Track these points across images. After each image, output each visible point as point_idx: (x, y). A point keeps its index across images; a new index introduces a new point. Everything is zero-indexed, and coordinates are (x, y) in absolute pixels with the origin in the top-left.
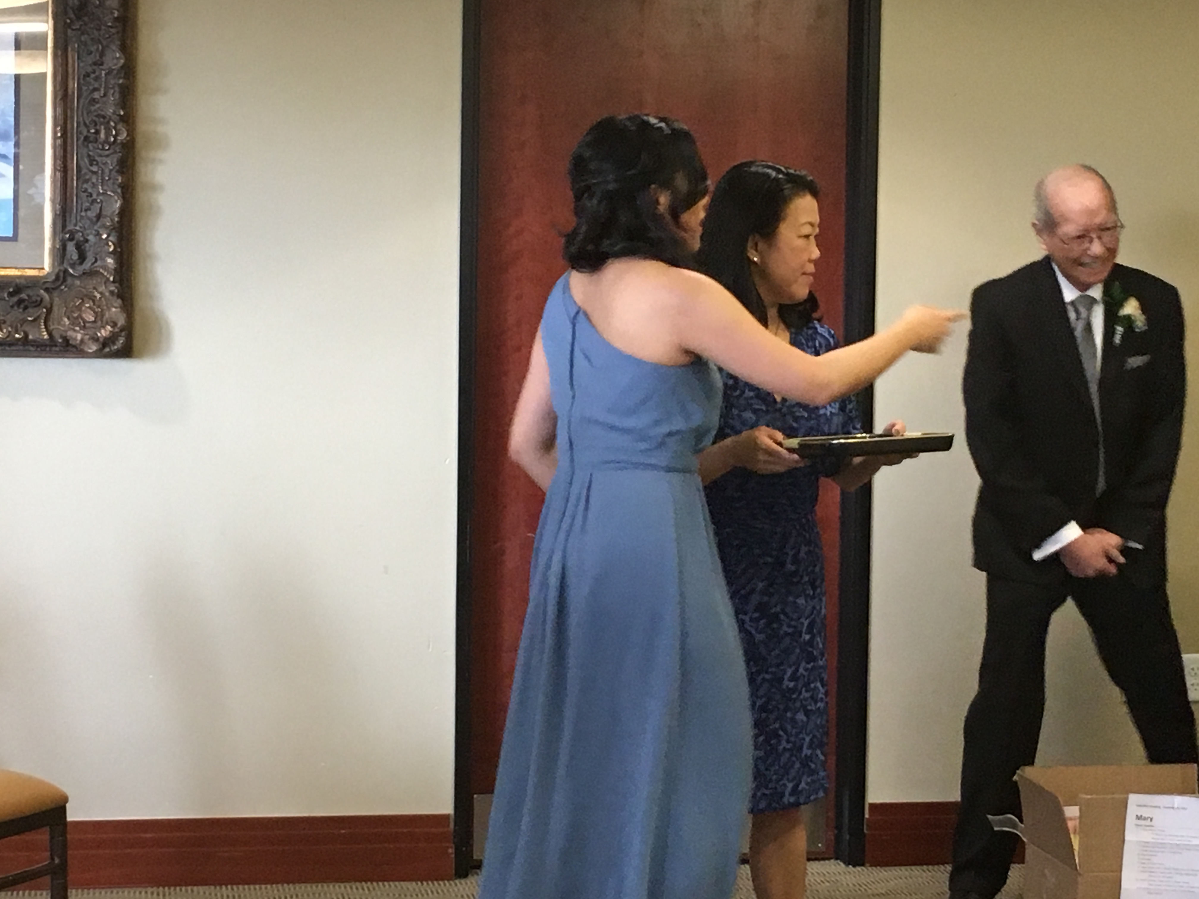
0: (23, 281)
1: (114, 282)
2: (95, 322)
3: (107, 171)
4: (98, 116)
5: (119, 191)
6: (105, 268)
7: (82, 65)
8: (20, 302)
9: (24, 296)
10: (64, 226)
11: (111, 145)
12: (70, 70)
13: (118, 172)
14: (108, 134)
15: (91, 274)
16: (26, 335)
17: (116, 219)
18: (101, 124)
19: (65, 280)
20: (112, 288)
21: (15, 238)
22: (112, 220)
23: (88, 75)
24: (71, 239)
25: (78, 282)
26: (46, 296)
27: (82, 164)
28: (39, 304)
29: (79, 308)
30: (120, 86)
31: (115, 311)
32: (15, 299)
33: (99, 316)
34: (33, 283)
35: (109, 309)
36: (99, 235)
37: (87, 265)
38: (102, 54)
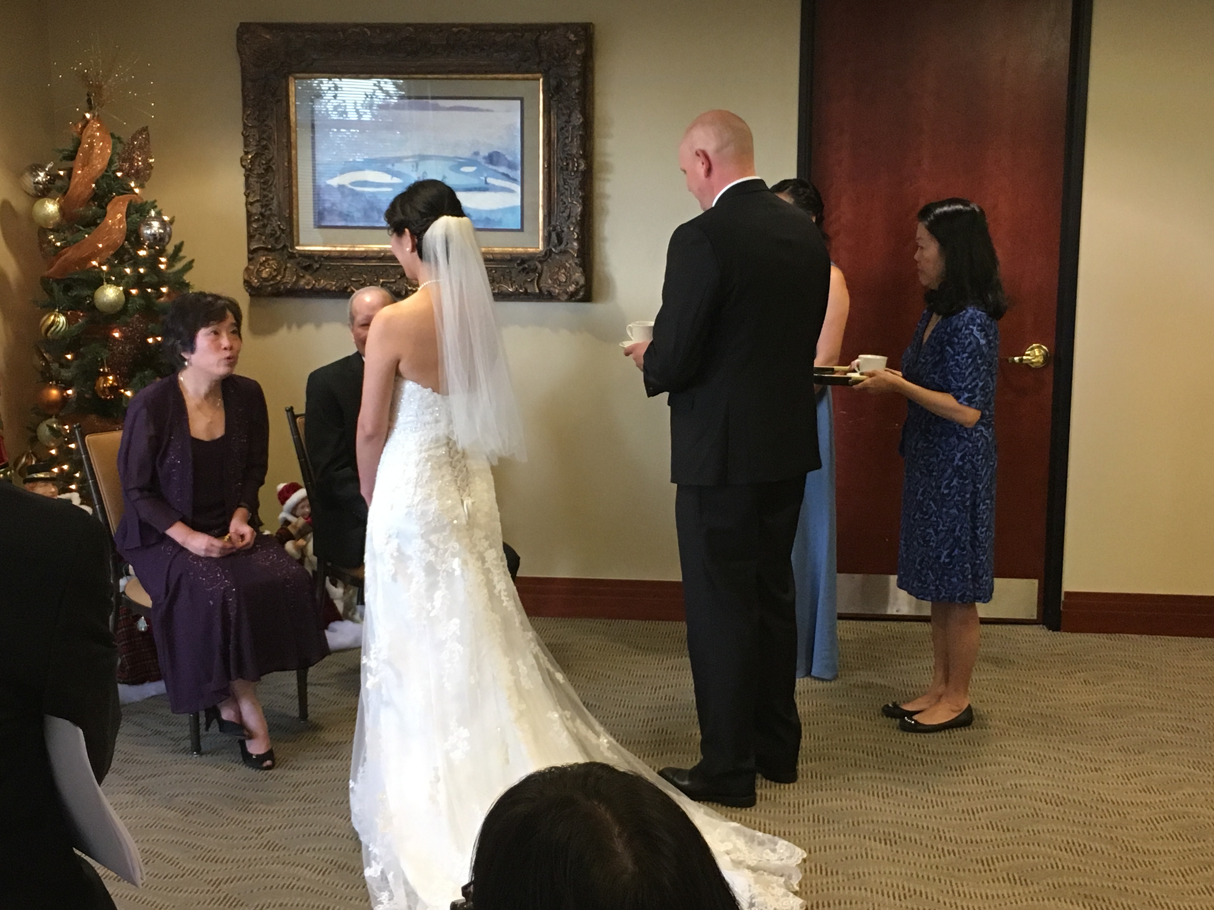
0: (526, 256)
1: (577, 257)
2: (566, 282)
3: (573, 188)
4: (568, 154)
5: (580, 201)
6: (573, 249)
7: (559, 122)
8: (524, 269)
9: (526, 266)
10: (550, 222)
11: (575, 172)
12: (552, 125)
13: (580, 189)
14: (573, 165)
15: (565, 252)
16: (526, 290)
17: (579, 218)
18: (570, 159)
19: (550, 255)
20: (577, 261)
21: (522, 230)
22: (576, 219)
23: (562, 128)
24: (554, 230)
25: (557, 257)
26: (539, 266)
27: (559, 183)
28: (535, 270)
29: (557, 273)
30: (581, 135)
31: (578, 276)
32: (521, 267)
33: (568, 278)
34: (532, 257)
35: (574, 274)
36: (569, 228)
37: (562, 247)
38: (570, 116)
